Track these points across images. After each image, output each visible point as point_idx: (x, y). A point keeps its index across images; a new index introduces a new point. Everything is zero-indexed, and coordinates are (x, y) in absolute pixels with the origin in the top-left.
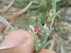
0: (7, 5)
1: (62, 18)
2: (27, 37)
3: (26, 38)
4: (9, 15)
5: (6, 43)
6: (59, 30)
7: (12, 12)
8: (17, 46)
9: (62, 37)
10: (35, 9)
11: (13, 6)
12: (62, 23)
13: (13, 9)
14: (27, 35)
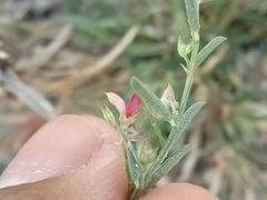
0: (46, 42)
1: (250, 87)
2: (103, 138)
3: (98, 145)
4: (55, 79)
5: (23, 163)
6: (239, 133)
7: (66, 69)
8: (62, 175)
9: (250, 159)
10: (147, 58)
11: (69, 45)
12: (250, 106)
13: (71, 59)
14: (101, 133)
